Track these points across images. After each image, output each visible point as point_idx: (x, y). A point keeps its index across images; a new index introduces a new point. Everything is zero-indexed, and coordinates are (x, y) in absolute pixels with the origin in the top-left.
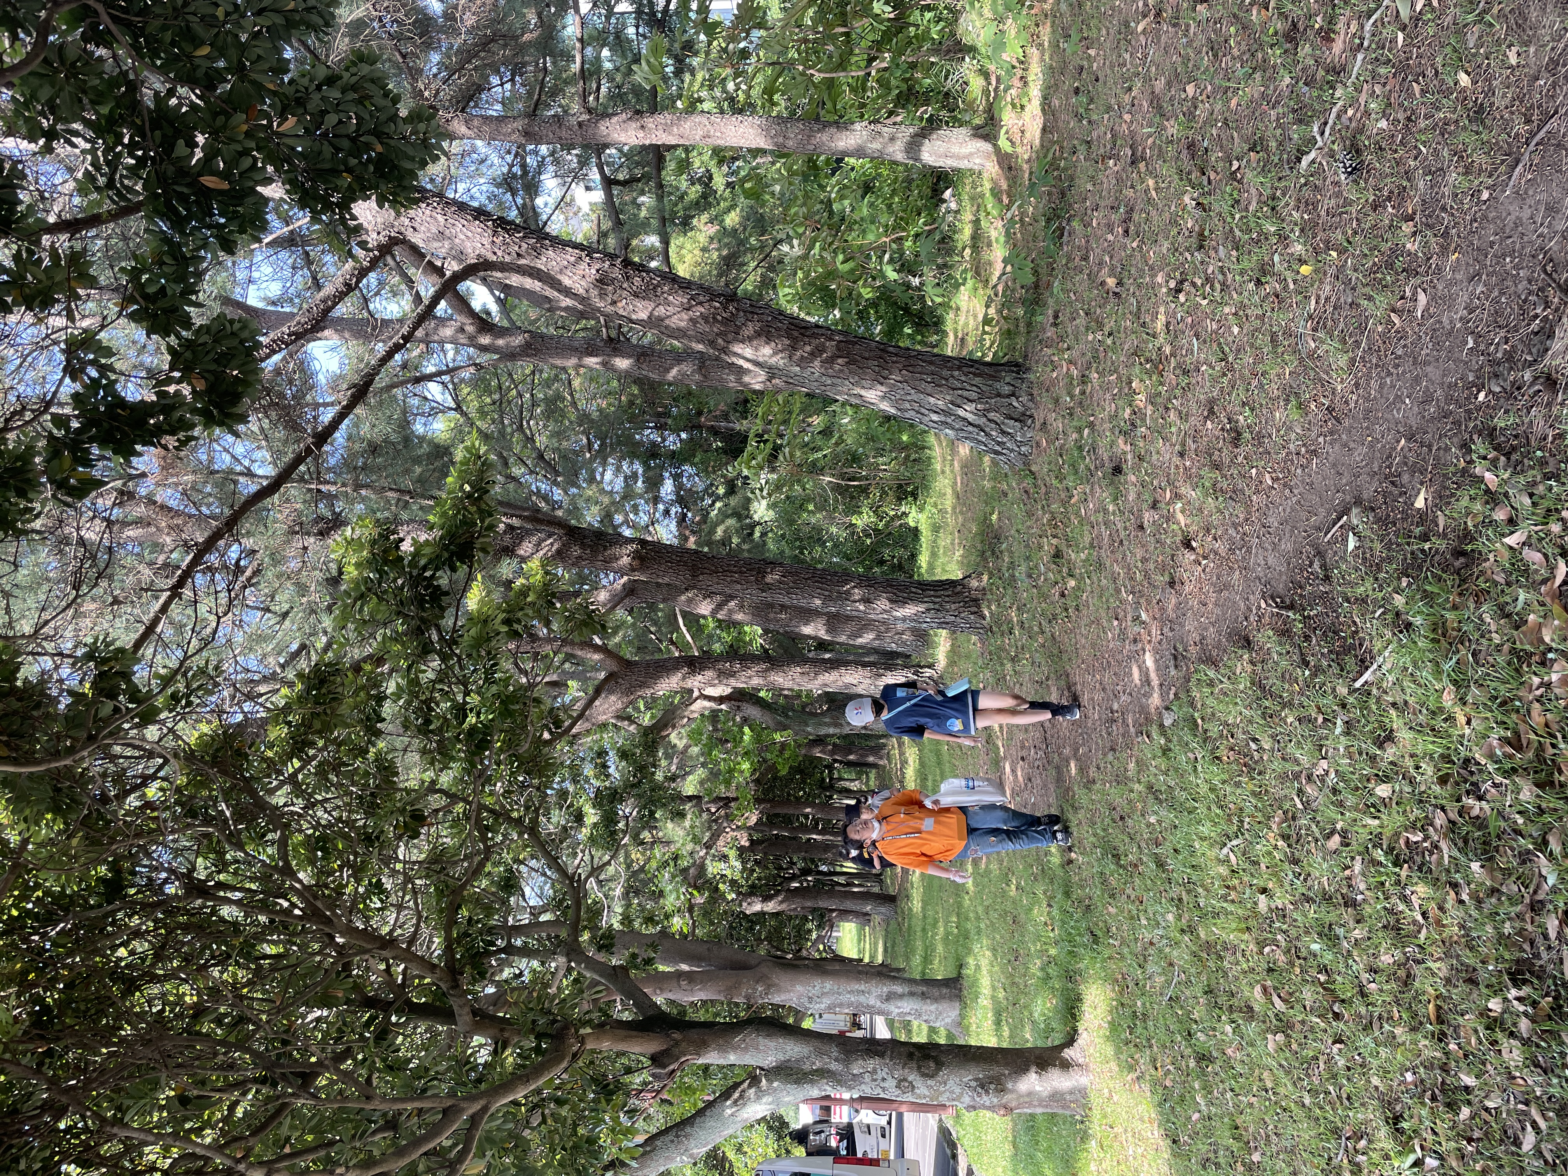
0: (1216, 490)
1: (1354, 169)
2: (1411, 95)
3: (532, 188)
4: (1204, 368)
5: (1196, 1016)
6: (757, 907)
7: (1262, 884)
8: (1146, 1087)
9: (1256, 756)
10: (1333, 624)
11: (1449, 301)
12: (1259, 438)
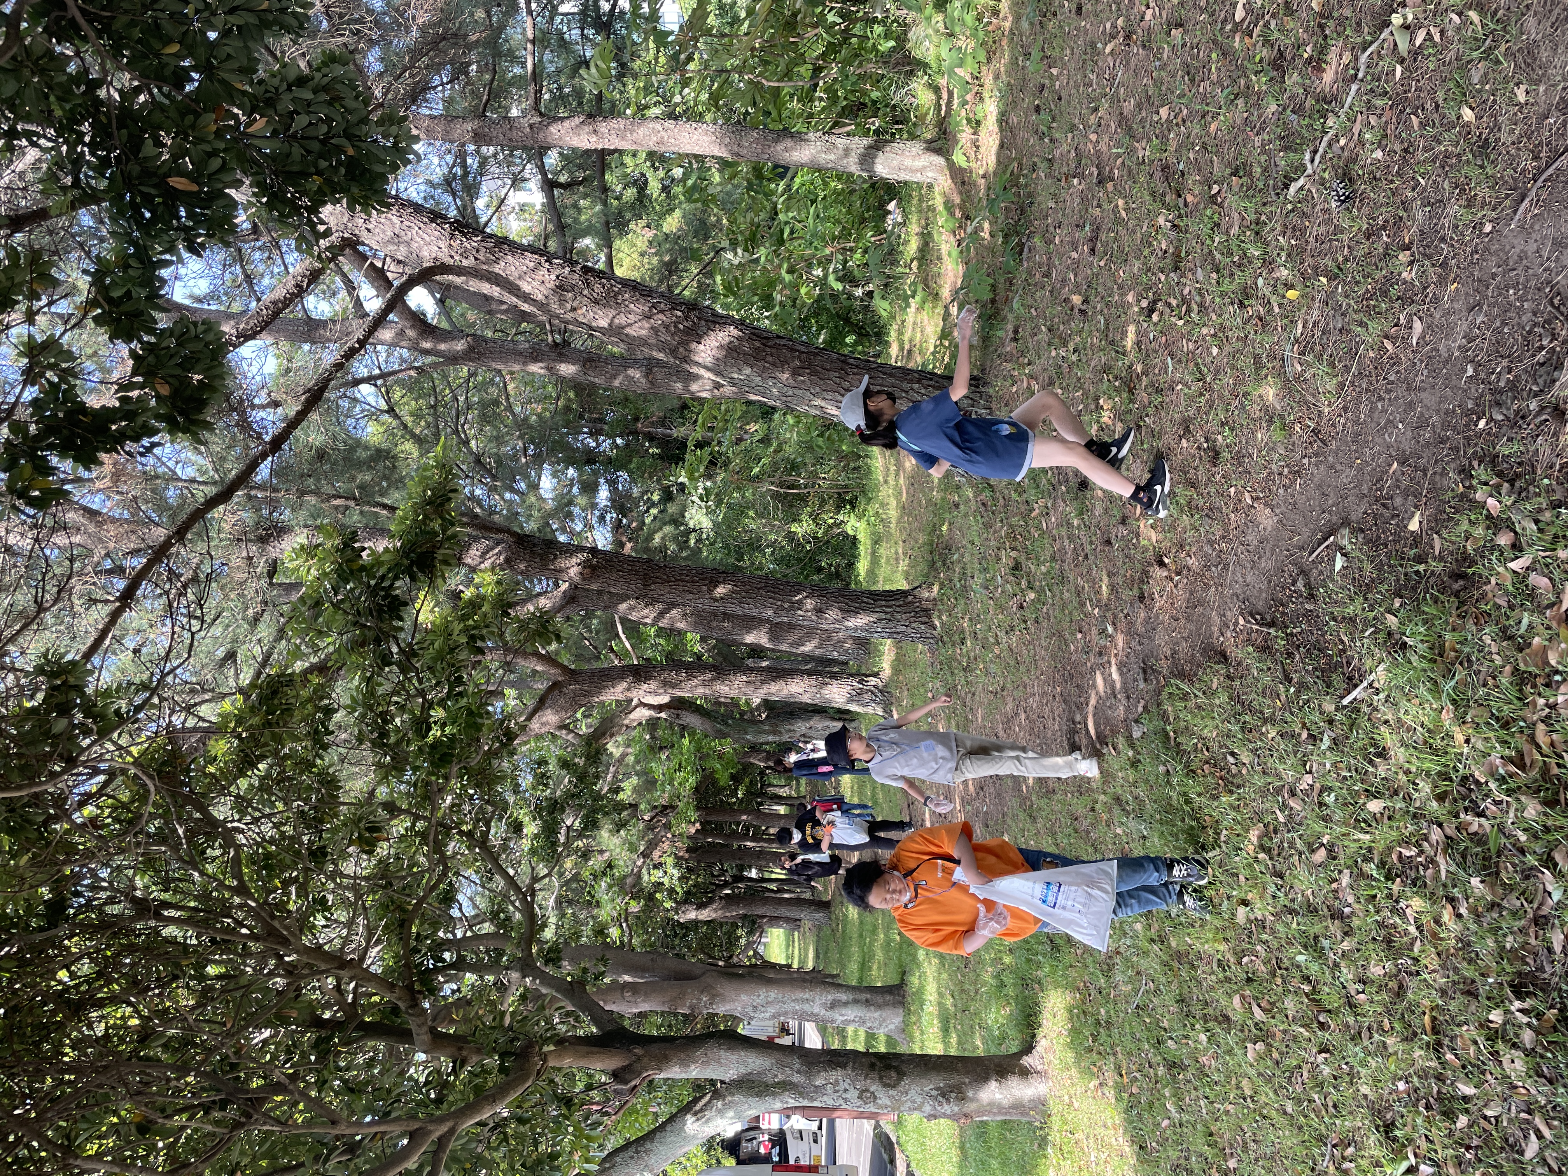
0: (1191, 508)
1: (1347, 197)
2: (1409, 127)
3: (472, 190)
4: (1180, 387)
5: (1166, 1024)
6: (692, 915)
7: (1242, 896)
8: (1110, 1093)
9: (1234, 770)
10: (1318, 641)
11: (1447, 330)
12: (1239, 458)
